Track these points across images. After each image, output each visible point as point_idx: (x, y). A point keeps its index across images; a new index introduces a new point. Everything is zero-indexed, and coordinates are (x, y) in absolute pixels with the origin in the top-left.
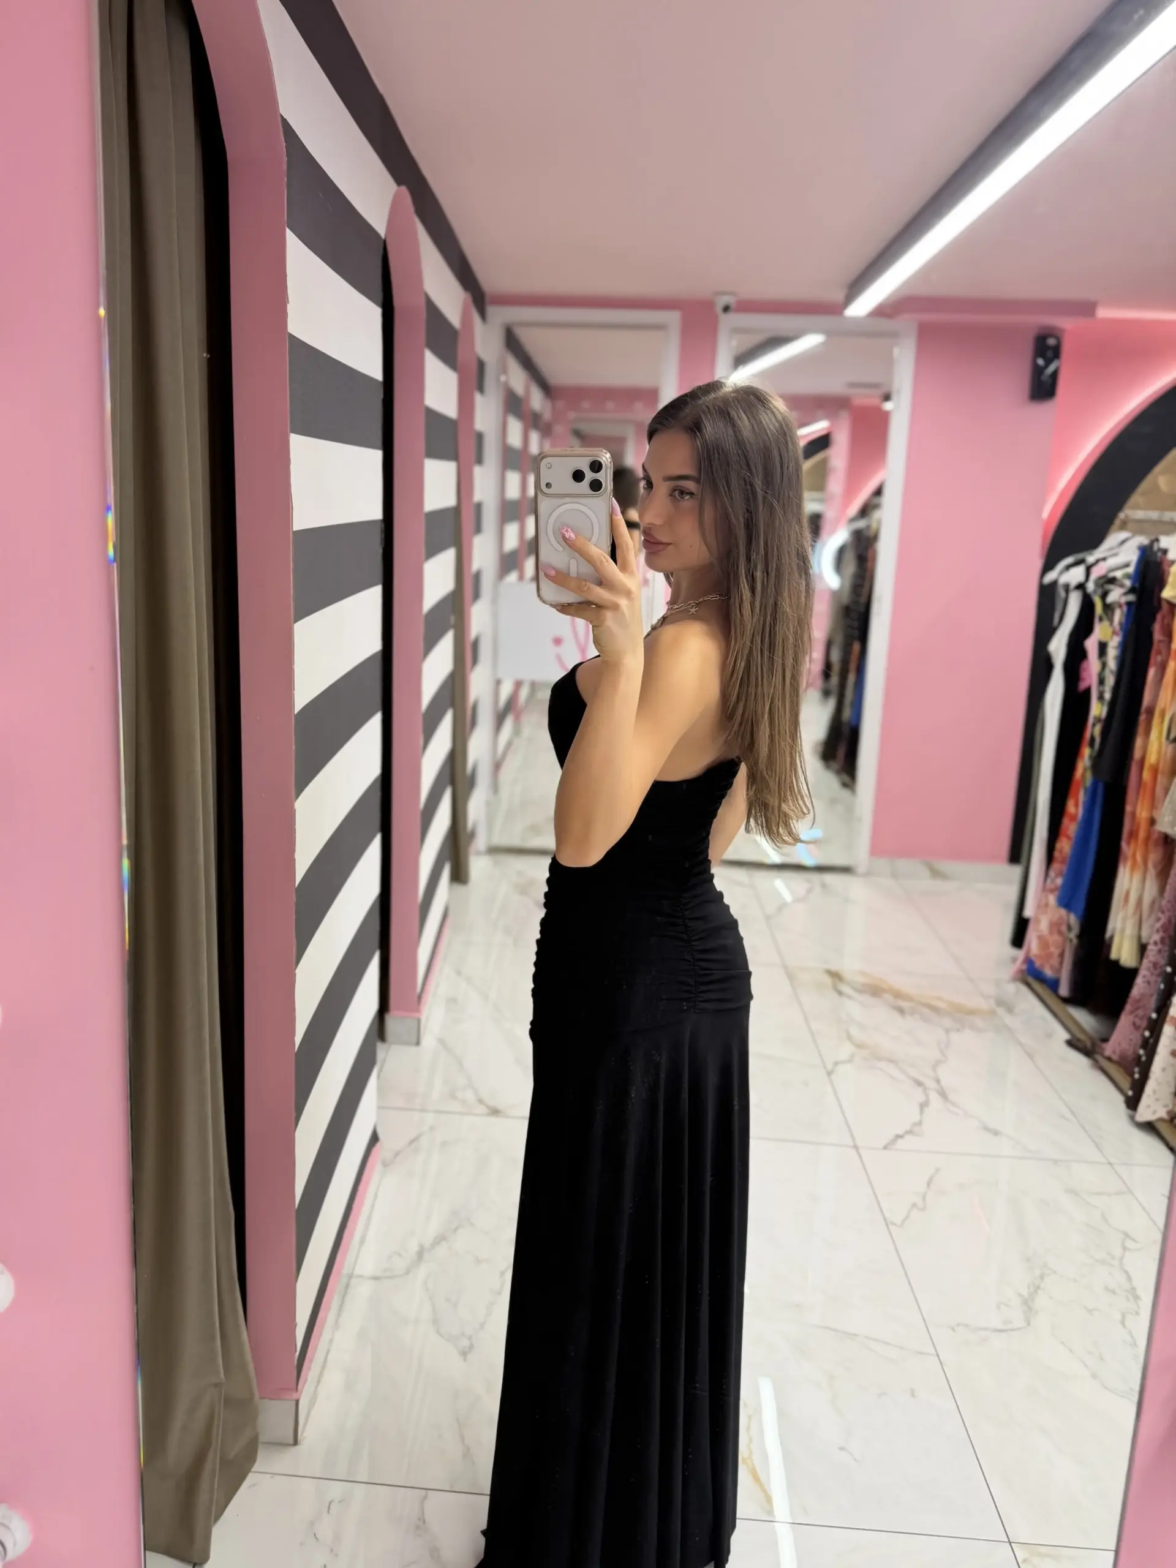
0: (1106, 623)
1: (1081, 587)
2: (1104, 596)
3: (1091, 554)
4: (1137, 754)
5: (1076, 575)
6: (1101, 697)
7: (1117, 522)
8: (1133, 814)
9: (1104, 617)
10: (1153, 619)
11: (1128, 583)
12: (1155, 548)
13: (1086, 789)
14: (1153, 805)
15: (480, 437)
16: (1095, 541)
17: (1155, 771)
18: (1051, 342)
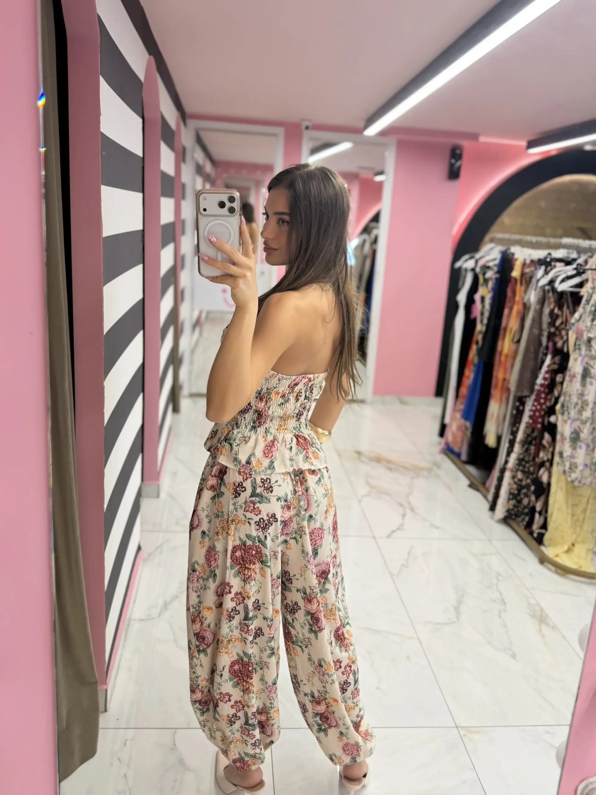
0: (484, 287)
1: (473, 270)
2: (484, 274)
3: (477, 254)
4: (499, 348)
5: (470, 264)
6: (482, 321)
7: (487, 238)
8: (497, 377)
9: (484, 284)
10: (507, 286)
11: (496, 269)
12: (509, 252)
13: (474, 365)
14: (506, 372)
15: (184, 186)
16: (478, 249)
17: (507, 356)
18: (458, 152)
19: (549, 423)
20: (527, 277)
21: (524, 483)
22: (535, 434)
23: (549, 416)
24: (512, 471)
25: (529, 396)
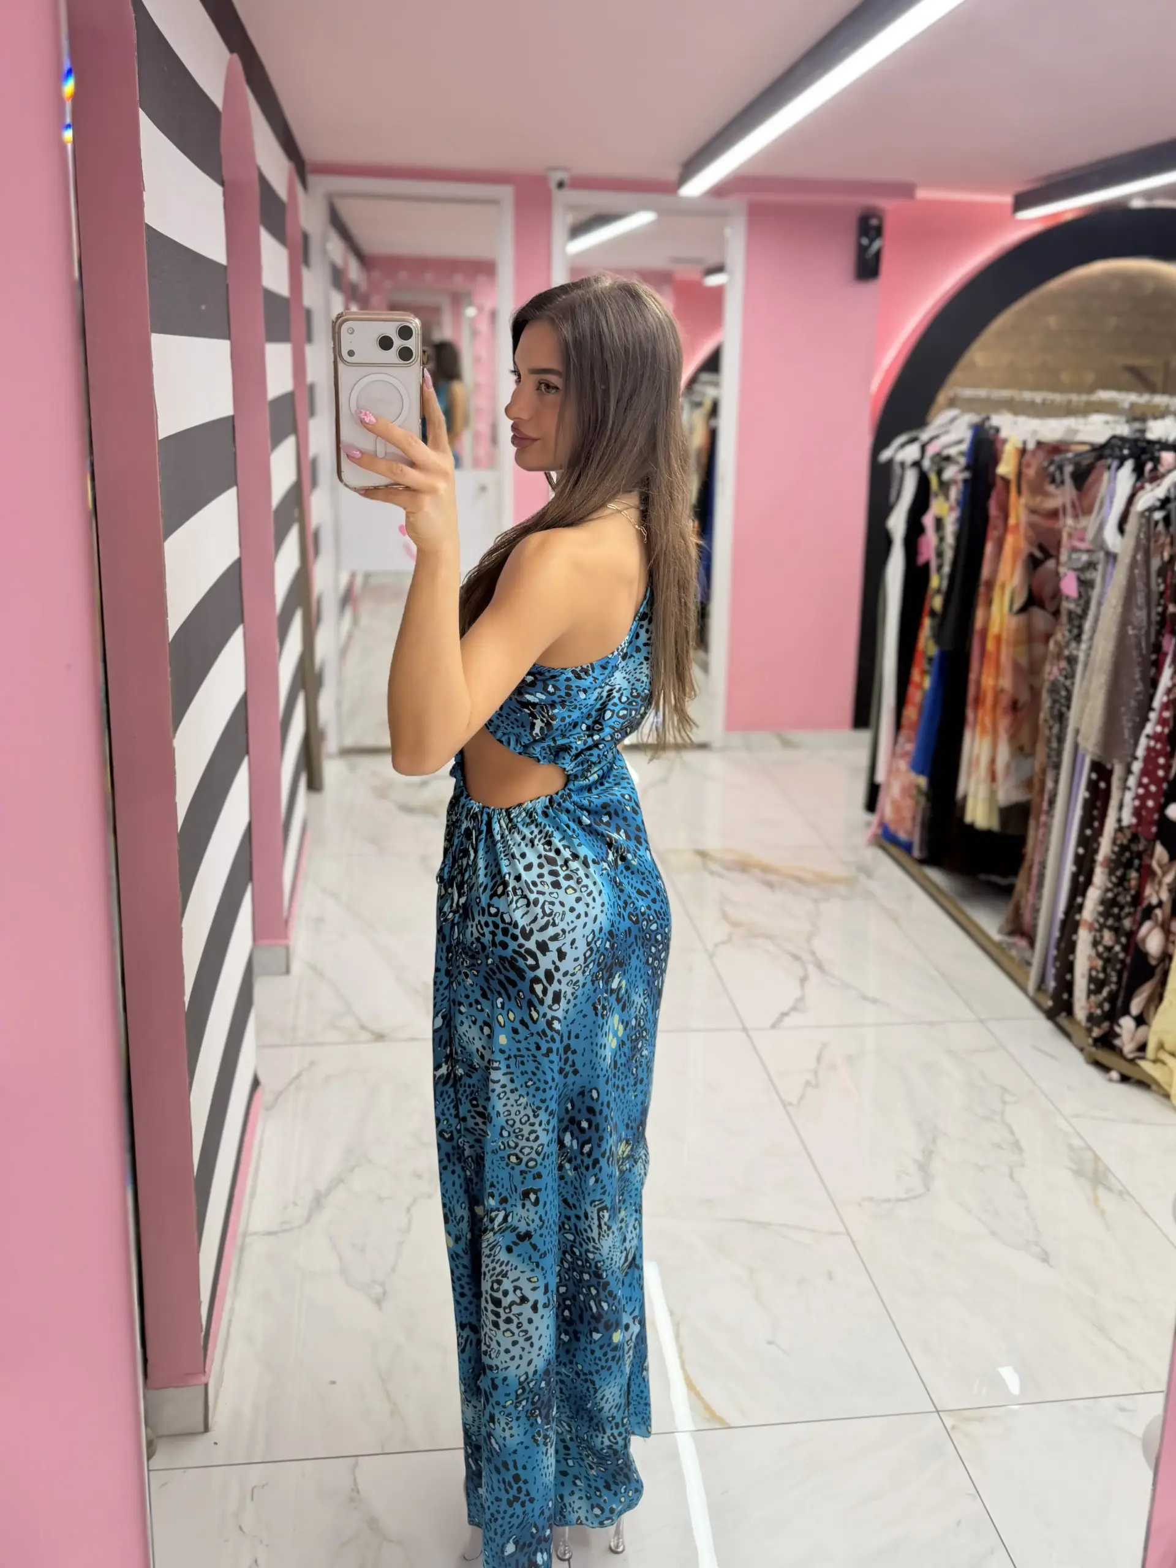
0: (942, 499)
1: (917, 464)
2: (939, 473)
3: (923, 432)
4: (978, 624)
5: (911, 453)
6: (940, 571)
7: (941, 400)
8: (978, 683)
9: (940, 492)
10: (988, 496)
11: (963, 461)
12: (987, 425)
13: (931, 662)
15: (308, 313)
16: (923, 422)
17: (998, 639)
18: (874, 222)
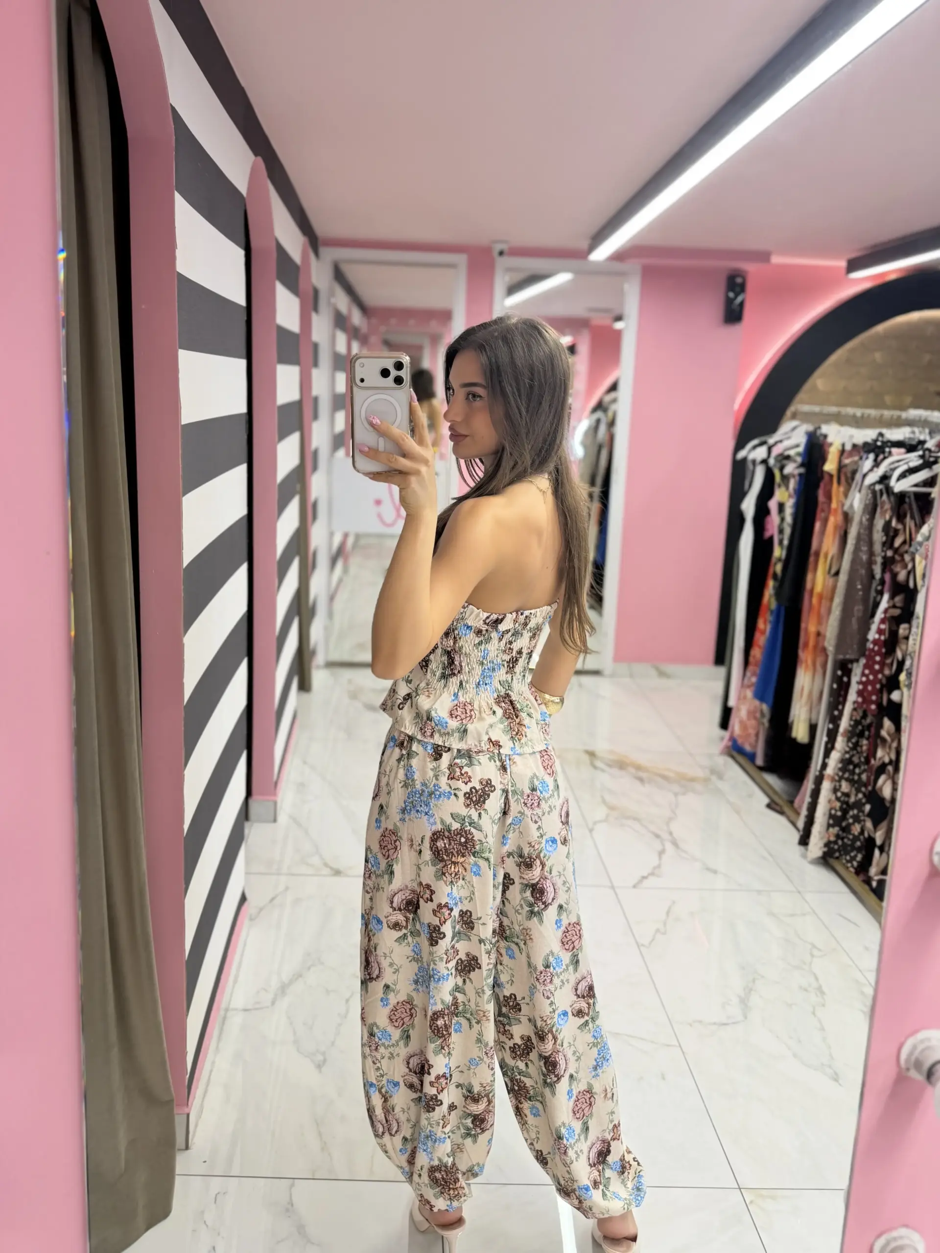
0: (783, 489)
1: (764, 462)
2: (782, 469)
3: (771, 437)
4: (808, 585)
5: (760, 453)
6: (781, 542)
7: (789, 413)
8: (806, 629)
9: (782, 484)
10: (817, 486)
11: (799, 459)
12: (818, 432)
13: (772, 612)
14: (820, 622)
15: (316, 346)
16: (773, 429)
17: (821, 597)
18: (739, 280)
19: (890, 701)
20: (849, 469)
21: (852, 799)
22: (869, 720)
23: (890, 692)
24: (833, 780)
25: (857, 661)
